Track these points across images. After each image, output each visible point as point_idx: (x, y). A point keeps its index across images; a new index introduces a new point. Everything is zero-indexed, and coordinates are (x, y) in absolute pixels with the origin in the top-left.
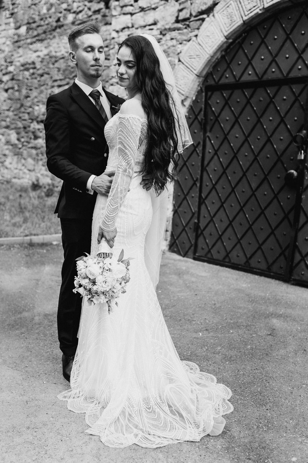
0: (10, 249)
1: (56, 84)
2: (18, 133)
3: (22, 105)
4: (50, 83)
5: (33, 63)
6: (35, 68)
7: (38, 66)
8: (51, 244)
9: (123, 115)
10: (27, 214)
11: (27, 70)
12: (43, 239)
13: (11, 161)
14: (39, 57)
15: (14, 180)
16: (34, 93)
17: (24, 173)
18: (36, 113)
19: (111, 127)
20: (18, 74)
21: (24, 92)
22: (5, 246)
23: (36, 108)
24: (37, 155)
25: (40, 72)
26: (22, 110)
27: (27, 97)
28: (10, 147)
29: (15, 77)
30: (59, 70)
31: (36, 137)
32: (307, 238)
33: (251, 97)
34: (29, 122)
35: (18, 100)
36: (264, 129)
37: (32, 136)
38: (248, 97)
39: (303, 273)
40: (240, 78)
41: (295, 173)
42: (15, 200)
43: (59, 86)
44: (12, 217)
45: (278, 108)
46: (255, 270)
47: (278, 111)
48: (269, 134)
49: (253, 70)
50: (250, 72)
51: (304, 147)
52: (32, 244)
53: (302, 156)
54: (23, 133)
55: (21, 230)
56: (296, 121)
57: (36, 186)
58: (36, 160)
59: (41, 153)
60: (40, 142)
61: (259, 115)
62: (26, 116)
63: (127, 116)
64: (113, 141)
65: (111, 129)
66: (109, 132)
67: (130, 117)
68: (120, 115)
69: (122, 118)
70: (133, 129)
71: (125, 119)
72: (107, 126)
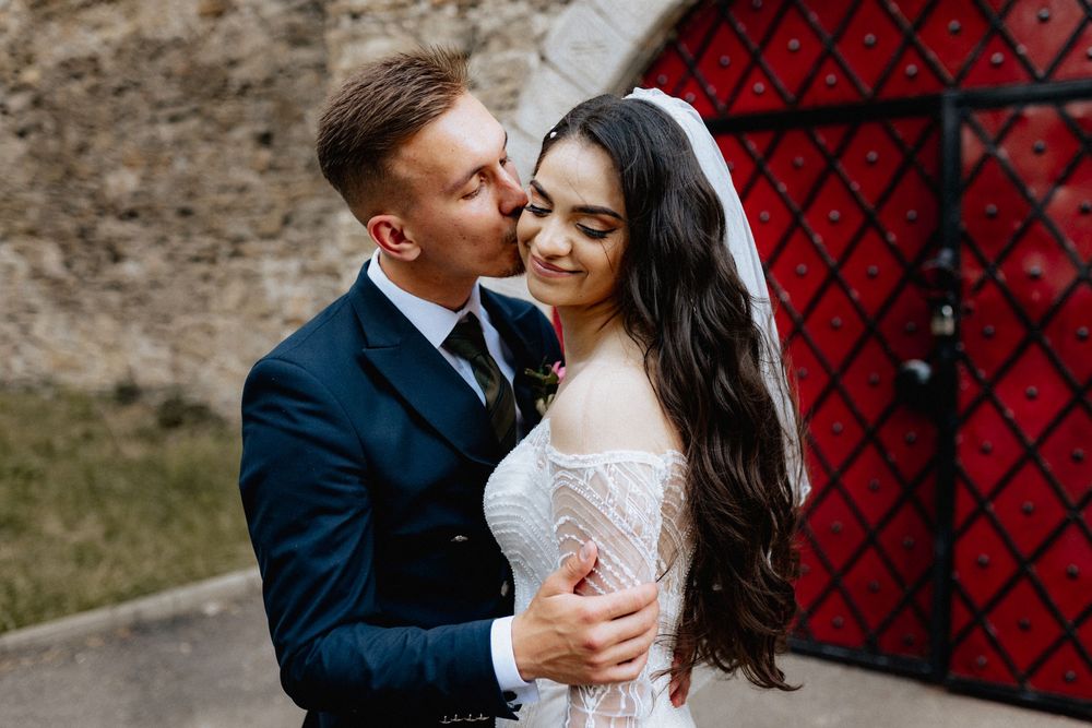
0: (72, 659)
1: (163, 113)
2: (65, 248)
3: (69, 173)
4: (145, 111)
5: (94, 59)
6: (98, 73)
7: (108, 65)
8: (202, 617)
9: (571, 457)
10: (115, 510)
11: (78, 77)
12: (177, 603)
13: (49, 325)
14: (106, 43)
15: (62, 377)
16: (102, 141)
17: (91, 357)
18: (111, 195)
19: (521, 498)
20: (52, 91)
21: (73, 136)
22: (55, 652)
23: (112, 180)
24: (124, 305)
25: (116, 82)
26: (72, 184)
27: (82, 149)
28: (46, 288)
29: (45, 98)
30: (168, 75)
31: (117, 258)
32: (984, 558)
33: (769, 154)
34: (93, 217)
35: (57, 161)
36: (816, 248)
37: (103, 254)
38: (759, 156)
39: (982, 660)
40: (730, 103)
41: (922, 369)
42: (71, 454)
43: (174, 119)
44: (70, 525)
45: (855, 186)
46: (829, 650)
47: (853, 194)
48: (832, 261)
49: (768, 79)
50: (759, 87)
51: (951, 297)
52: (140, 628)
53: (946, 324)
54: (78, 247)
55: (101, 572)
56: (911, 222)
57: (127, 393)
58: (122, 318)
59: (134, 301)
60: (130, 270)
61: (796, 206)
62: (84, 203)
63: (594, 461)
64: (538, 555)
65: (520, 508)
66: (514, 518)
67: (606, 465)
68: (559, 454)
69: (570, 470)
70: (629, 516)
71: (583, 478)
72: (499, 494)
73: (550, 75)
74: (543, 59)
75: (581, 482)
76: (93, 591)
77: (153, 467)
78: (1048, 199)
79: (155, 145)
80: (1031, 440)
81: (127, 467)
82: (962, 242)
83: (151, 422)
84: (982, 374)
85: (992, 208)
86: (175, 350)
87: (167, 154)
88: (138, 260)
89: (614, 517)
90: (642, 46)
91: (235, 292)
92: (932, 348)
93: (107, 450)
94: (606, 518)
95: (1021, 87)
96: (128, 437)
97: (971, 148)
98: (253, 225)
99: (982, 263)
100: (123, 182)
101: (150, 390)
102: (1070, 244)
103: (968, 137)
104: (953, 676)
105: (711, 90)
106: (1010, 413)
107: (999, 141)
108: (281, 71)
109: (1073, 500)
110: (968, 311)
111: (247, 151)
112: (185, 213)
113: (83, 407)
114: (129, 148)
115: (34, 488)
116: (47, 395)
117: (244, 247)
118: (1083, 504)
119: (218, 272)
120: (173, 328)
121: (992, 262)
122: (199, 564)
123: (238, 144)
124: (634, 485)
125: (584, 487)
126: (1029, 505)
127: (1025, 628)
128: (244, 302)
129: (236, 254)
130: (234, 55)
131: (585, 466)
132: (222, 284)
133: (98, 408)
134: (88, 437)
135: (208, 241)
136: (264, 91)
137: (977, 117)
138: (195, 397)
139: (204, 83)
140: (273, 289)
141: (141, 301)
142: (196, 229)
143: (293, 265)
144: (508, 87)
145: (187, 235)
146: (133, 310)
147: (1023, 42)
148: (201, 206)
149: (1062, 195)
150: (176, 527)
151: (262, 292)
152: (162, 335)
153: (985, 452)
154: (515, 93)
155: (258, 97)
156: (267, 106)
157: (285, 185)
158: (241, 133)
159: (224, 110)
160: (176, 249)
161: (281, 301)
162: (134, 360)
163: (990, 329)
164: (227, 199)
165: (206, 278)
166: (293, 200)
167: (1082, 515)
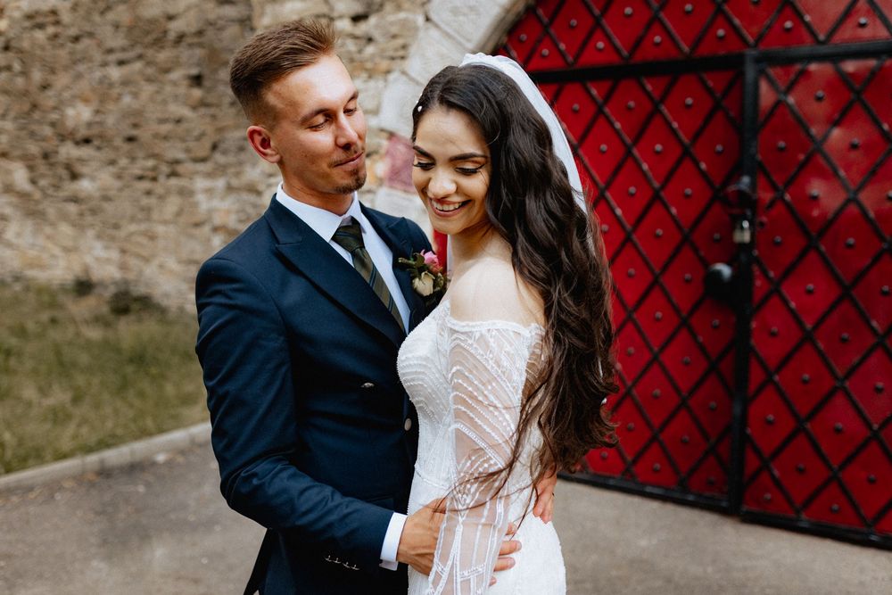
0: (52, 497)
1: (112, 58)
2: (31, 168)
3: (35, 106)
4: (98, 56)
5: (54, 12)
6: (57, 23)
7: (66, 17)
8: (154, 464)
9: (464, 324)
10: (80, 380)
11: (41, 26)
12: (132, 453)
13: (19, 231)
15: (31, 273)
16: (62, 80)
17: (53, 256)
18: (70, 124)
19: (426, 359)
20: (19, 38)
21: (37, 76)
22: (37, 491)
23: (70, 112)
24: (81, 215)
25: (73, 31)
26: (37, 115)
27: (45, 87)
28: (14, 199)
29: (13, 44)
30: (117, 26)
31: (75, 176)
32: (771, 417)
33: (607, 99)
34: (55, 142)
35: (24, 95)
36: (643, 173)
37: (64, 173)
38: (600, 100)
39: (768, 496)
40: (577, 58)
41: (725, 270)
42: (41, 336)
43: (121, 63)
44: (43, 391)
45: (675, 125)
46: (649, 489)
47: (673, 131)
48: (656, 185)
49: (608, 39)
50: (601, 45)
51: (749, 213)
52: (105, 473)
53: (744, 236)
54: (42, 167)
55: (71, 429)
56: (719, 153)
57: (84, 287)
58: (79, 226)
59: (89, 211)
60: (85, 186)
61: (628, 140)
62: (47, 131)
63: (480, 327)
64: (438, 401)
65: (425, 366)
66: (420, 373)
67: (489, 330)
68: (455, 322)
69: (462, 333)
70: (503, 367)
71: (471, 338)
72: (410, 355)
73: (434, 33)
74: (428, 19)
75: (470, 342)
76: (66, 444)
77: (109, 346)
78: (826, 137)
79: (106, 83)
80: (809, 327)
81: (89, 345)
82: (758, 170)
83: (105, 309)
84: (772, 274)
85: (782, 144)
86: (123, 251)
87: (115, 91)
88: (93, 179)
89: (492, 367)
90: (508, 11)
91: (173, 204)
92: (734, 254)
93: (70, 332)
94: (486, 369)
95: (806, 48)
96: (87, 322)
97: (766, 95)
98: (188, 150)
99: (774, 188)
100: (79, 115)
101: (102, 284)
102: (842, 173)
103: (764, 87)
104: (745, 508)
105: (562, 46)
106: (793, 305)
107: (789, 90)
108: (211, 24)
109: (840, 373)
110: (762, 224)
111: (182, 89)
112: (131, 139)
113: (49, 297)
114: (84, 86)
115: (13, 362)
116: (18, 287)
117: (180, 169)
118: (847, 377)
119: (158, 188)
120: (122, 233)
121: (781, 186)
122: (149, 423)
123: (175, 84)
124: (508, 346)
125: (472, 345)
126: (806, 377)
127: (801, 471)
128: (179, 214)
129: (174, 174)
130: (172, 11)
131: (473, 330)
132: (161, 198)
133: (62, 298)
134: (54, 321)
135: (150, 163)
136: (196, 40)
137: (771, 71)
138: (141, 290)
139: (148, 33)
140: (204, 203)
141: (94, 212)
142: (140, 154)
143: (220, 183)
144: (400, 42)
145: (133, 159)
146: (89, 219)
147: (808, 12)
148: (144, 134)
149: (836, 133)
150: (131, 394)
151: (196, 205)
152: (113, 239)
153: (773, 335)
154: (404, 47)
155: (191, 45)
156: (199, 52)
157: (214, 117)
158: (176, 75)
159: (163, 56)
160: (124, 169)
161: (210, 211)
162: (89, 259)
163: (778, 239)
164: (165, 128)
165: (149, 193)
166: (220, 130)
167: (847, 384)
